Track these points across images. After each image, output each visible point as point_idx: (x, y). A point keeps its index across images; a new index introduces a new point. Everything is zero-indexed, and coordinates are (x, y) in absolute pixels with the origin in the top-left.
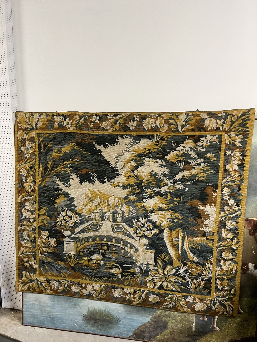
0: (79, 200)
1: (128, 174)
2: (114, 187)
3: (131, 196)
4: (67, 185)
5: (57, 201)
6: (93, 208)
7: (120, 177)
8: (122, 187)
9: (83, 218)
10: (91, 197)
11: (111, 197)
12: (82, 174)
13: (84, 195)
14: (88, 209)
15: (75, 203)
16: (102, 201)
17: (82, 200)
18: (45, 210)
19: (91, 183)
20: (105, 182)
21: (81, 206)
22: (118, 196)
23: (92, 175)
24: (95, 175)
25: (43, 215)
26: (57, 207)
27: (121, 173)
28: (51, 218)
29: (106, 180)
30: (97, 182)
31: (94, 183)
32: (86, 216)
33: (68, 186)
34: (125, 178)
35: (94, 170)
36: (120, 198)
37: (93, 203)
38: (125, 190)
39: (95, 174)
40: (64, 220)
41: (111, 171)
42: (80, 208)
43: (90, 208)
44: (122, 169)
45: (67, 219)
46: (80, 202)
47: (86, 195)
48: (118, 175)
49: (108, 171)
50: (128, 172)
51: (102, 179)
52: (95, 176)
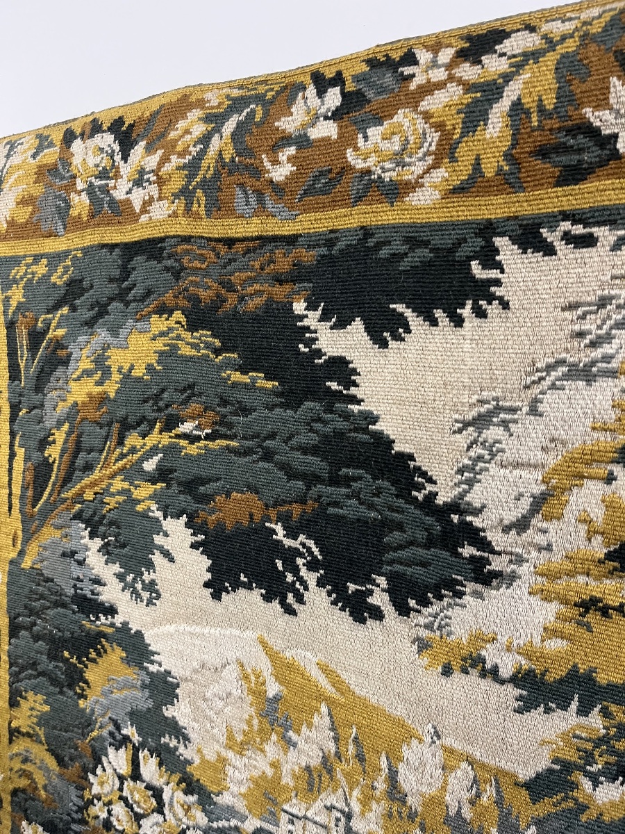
0: (205, 700)
1: (581, 579)
2: (447, 671)
3: (596, 784)
4: (139, 586)
5: (89, 675)
6: (287, 780)
7: (497, 597)
8: (515, 680)
9: (226, 824)
10: (277, 699)
11: (421, 741)
12: (220, 525)
13: (232, 673)
14: (256, 773)
15: (179, 712)
16: (351, 749)
17: (220, 704)
18: (35, 713)
19: (276, 605)
20: (377, 614)
21: (217, 747)
22: (478, 755)
23: (288, 542)
24: (303, 545)
25: (28, 735)
26: (93, 711)
27: (505, 559)
28: (61, 762)
29: (379, 598)
30: (318, 598)
31: (296, 606)
32: (243, 819)
33: (146, 595)
34: (548, 612)
35: (296, 510)
36: (499, 776)
37: (290, 744)
38: (536, 715)
39: (302, 538)
40: (125, 800)
41: (421, 535)
42: (211, 757)
43: (270, 772)
44: (521, 525)
45: (137, 797)
46: (209, 713)
47: (246, 677)
48: (487, 578)
49: (400, 527)
50: (577, 565)
51: (352, 587)
52: (301, 555)
